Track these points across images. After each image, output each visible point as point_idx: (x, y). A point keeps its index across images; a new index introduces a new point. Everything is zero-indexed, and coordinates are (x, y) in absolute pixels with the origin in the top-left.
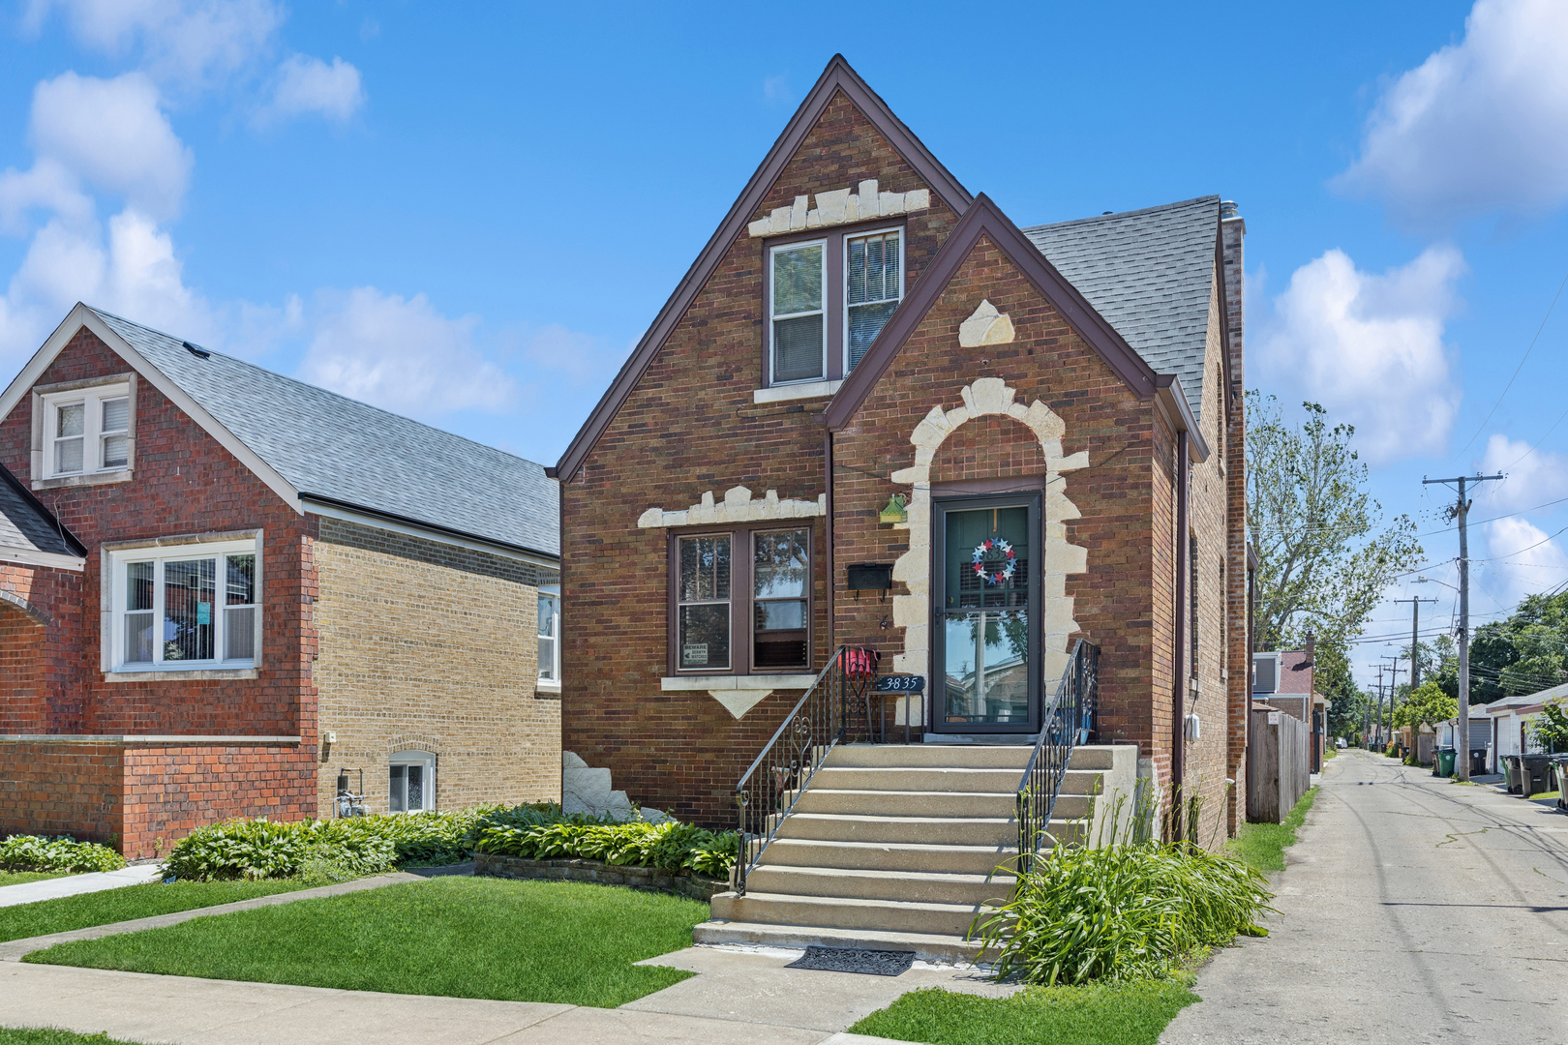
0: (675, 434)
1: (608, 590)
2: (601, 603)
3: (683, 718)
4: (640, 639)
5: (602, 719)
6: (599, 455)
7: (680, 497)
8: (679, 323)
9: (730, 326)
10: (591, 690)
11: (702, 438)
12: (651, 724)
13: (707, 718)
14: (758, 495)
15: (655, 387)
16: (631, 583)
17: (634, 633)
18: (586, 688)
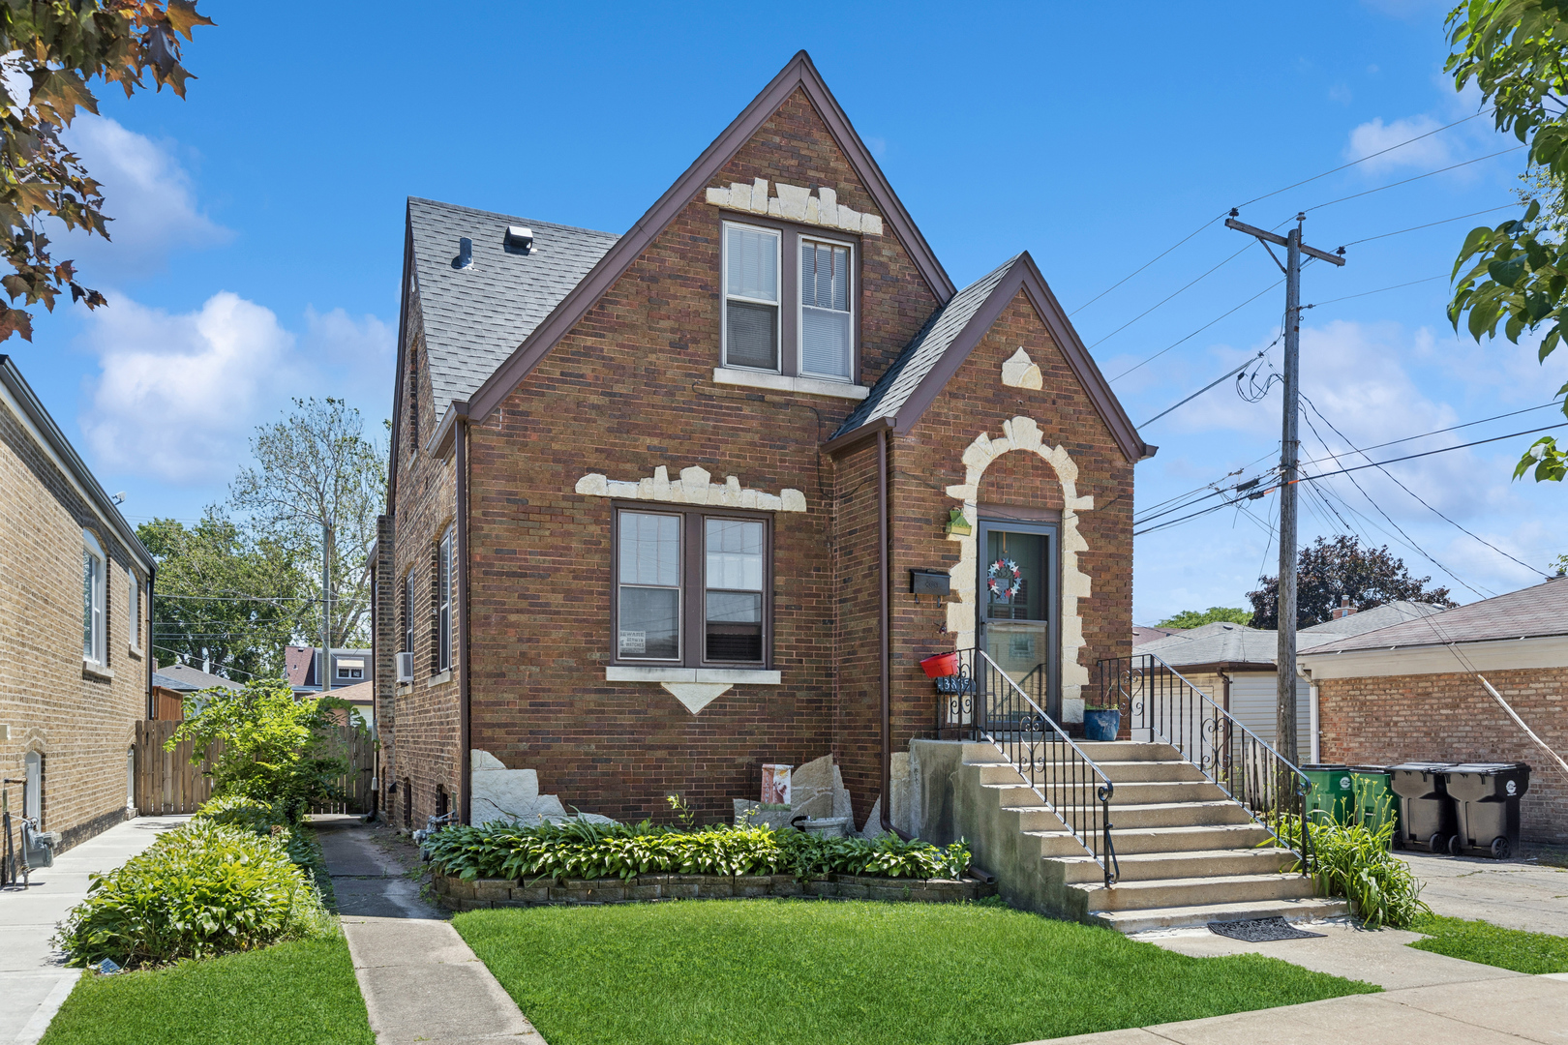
0: (621, 395)
1: (535, 560)
2: (524, 575)
3: (630, 712)
4: (576, 620)
5: (526, 711)
6: (522, 400)
7: (628, 466)
8: (628, 272)
9: (684, 291)
10: (512, 676)
11: (653, 406)
12: (592, 719)
13: (658, 712)
14: (717, 479)
15: (596, 335)
16: (566, 556)
17: (570, 613)
18: (503, 675)
